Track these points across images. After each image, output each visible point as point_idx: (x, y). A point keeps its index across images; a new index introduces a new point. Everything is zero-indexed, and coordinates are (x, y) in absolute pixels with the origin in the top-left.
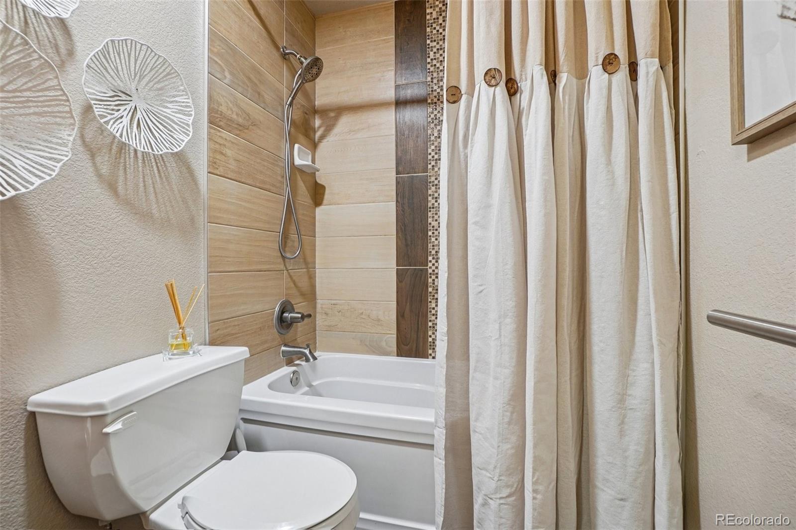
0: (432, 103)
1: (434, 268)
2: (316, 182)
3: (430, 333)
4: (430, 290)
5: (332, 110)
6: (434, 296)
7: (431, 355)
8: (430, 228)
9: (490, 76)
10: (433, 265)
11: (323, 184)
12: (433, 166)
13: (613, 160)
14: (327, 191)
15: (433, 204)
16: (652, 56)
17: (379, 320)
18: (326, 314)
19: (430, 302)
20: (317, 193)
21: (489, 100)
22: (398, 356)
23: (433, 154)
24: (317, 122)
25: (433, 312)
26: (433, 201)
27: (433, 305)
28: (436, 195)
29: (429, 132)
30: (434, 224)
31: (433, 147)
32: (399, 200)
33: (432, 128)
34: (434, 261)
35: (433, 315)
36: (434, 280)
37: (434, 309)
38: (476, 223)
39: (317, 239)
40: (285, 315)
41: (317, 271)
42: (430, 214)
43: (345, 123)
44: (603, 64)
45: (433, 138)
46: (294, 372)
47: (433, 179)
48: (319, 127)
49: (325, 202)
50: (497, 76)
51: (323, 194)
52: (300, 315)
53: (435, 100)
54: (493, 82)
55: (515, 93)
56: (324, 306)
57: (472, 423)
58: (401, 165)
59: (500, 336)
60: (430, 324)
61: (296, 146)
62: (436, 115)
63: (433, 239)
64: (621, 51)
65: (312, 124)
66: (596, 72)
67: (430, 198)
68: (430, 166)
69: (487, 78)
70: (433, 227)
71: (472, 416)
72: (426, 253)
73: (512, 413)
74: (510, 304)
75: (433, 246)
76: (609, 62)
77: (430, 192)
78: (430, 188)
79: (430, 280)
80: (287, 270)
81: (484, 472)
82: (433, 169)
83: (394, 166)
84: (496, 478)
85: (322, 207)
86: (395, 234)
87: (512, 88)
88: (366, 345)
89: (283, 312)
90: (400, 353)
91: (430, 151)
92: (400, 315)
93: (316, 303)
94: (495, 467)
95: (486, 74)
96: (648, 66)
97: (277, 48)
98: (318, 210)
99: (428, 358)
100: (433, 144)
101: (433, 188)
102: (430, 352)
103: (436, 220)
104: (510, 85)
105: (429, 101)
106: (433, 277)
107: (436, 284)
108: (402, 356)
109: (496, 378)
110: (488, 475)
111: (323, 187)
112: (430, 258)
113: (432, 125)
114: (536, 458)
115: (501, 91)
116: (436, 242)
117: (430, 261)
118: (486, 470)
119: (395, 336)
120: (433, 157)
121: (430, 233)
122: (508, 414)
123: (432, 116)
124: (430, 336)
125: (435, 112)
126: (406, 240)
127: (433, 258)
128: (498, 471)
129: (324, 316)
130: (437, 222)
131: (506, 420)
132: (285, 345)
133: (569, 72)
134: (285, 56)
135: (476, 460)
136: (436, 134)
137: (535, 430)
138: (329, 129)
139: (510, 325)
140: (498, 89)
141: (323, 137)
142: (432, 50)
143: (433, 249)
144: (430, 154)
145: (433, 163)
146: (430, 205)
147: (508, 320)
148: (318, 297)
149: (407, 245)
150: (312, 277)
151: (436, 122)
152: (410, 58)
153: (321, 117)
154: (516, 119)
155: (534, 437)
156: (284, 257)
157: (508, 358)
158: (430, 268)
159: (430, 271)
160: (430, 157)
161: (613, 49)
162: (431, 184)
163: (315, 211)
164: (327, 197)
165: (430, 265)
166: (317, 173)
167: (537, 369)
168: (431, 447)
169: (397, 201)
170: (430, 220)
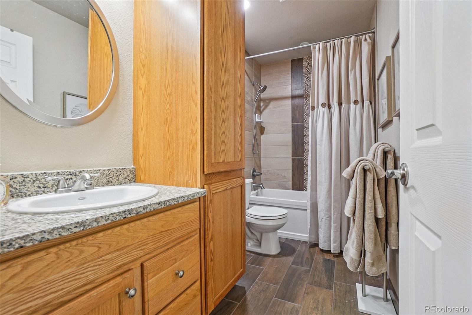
0: (305, 97)
1: (306, 157)
2: (261, 126)
3: (304, 181)
4: (304, 165)
5: (267, 100)
6: (306, 168)
7: (305, 190)
8: (304, 143)
9: (323, 105)
10: (306, 156)
11: (264, 127)
12: (306, 120)
13: (356, 128)
14: (266, 129)
15: (306, 134)
16: (367, 101)
17: (285, 177)
18: (265, 174)
19: (305, 170)
20: (262, 130)
21: (322, 111)
22: (292, 190)
23: (306, 116)
24: (262, 104)
25: (306, 174)
26: (306, 133)
27: (306, 171)
28: (307, 131)
29: (304, 108)
30: (306, 141)
31: (306, 113)
32: (293, 133)
33: (306, 107)
34: (306, 155)
35: (306, 175)
36: (306, 162)
37: (306, 172)
38: (319, 145)
39: (262, 147)
40: (254, 173)
41: (262, 158)
42: (304, 138)
43: (272, 104)
44: (354, 102)
45: (305, 110)
46: (257, 193)
47: (306, 125)
48: (263, 106)
49: (265, 133)
50: (325, 105)
51: (264, 130)
52: (259, 173)
53: (307, 96)
54: (324, 106)
55: (330, 108)
56: (264, 171)
57: (318, 200)
58: (293, 119)
59: (325, 175)
60: (305, 178)
61: (257, 114)
62: (307, 102)
63: (306, 147)
64: (359, 99)
65: (260, 105)
66: (352, 104)
67: (304, 132)
68: (304, 120)
69: (322, 105)
70: (306, 142)
71: (318, 198)
72: (303, 152)
73: (328, 195)
74: (328, 166)
75: (306, 149)
76: (356, 102)
77: (304, 130)
78: (305, 128)
79: (304, 162)
80: (254, 158)
81: (321, 212)
82: (306, 122)
83: (291, 120)
84: (324, 213)
85: (263, 135)
86: (291, 145)
87: (330, 107)
88: (280, 186)
89: (253, 172)
90: (293, 189)
91: (304, 115)
92: (293, 175)
93: (261, 170)
94: (324, 210)
95: (322, 104)
96: (367, 103)
97: (251, 82)
98: (262, 136)
99: (304, 191)
100: (306, 112)
101: (306, 128)
102: (305, 188)
103: (307, 140)
104: (329, 106)
105: (304, 96)
106: (306, 161)
107: (307, 163)
108: (294, 190)
109: (324, 186)
110: (322, 212)
111: (264, 128)
112: (304, 154)
113: (305, 105)
114: (334, 206)
115: (326, 109)
116: (307, 148)
117: (305, 155)
118: (322, 211)
119: (291, 182)
120: (306, 117)
121: (304, 145)
122: (327, 195)
123: (305, 102)
124: (305, 183)
125: (307, 101)
126: (295, 147)
127: (306, 154)
128: (325, 210)
129: (264, 175)
130: (307, 141)
131: (327, 197)
132: (254, 184)
133: (345, 104)
134: (253, 85)
135: (319, 210)
136: (307, 109)
137: (334, 198)
138: (266, 107)
139: (328, 172)
140: (325, 108)
141: (264, 110)
142: (305, 78)
143: (306, 151)
144: (304, 116)
145: (306, 119)
146: (304, 134)
147: (327, 171)
148: (262, 168)
149: (296, 149)
150: (260, 161)
151: (307, 104)
152: (297, 80)
153: (263, 102)
154: (331, 115)
155: (333, 200)
156: (253, 153)
157: (327, 181)
158: (305, 157)
159: (304, 159)
160: (304, 117)
161: (357, 98)
162: (305, 127)
163: (261, 137)
164: (265, 131)
165: (304, 156)
166: (262, 123)
167: (334, 182)
168: (306, 210)
169: (292, 133)
170: (304, 140)
